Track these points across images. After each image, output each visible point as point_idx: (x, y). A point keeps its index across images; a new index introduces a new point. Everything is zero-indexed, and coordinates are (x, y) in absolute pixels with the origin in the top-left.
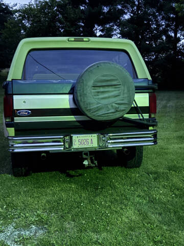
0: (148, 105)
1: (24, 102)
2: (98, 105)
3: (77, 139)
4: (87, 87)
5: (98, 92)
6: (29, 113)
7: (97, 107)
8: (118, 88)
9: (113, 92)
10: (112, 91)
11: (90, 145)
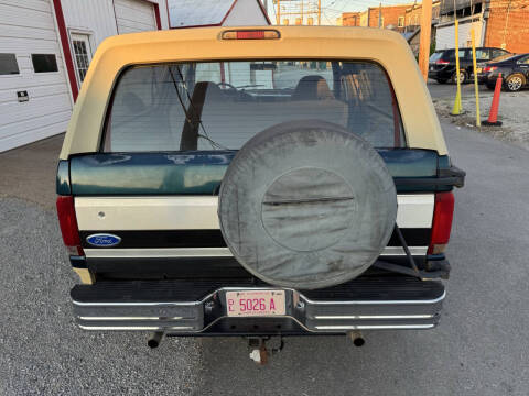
0: (429, 225)
1: (102, 214)
2: (282, 253)
3: (237, 299)
4: (249, 204)
5: (282, 219)
6: (115, 240)
7: (278, 258)
8: (343, 207)
9: (328, 217)
10: (325, 216)
11: (268, 313)
